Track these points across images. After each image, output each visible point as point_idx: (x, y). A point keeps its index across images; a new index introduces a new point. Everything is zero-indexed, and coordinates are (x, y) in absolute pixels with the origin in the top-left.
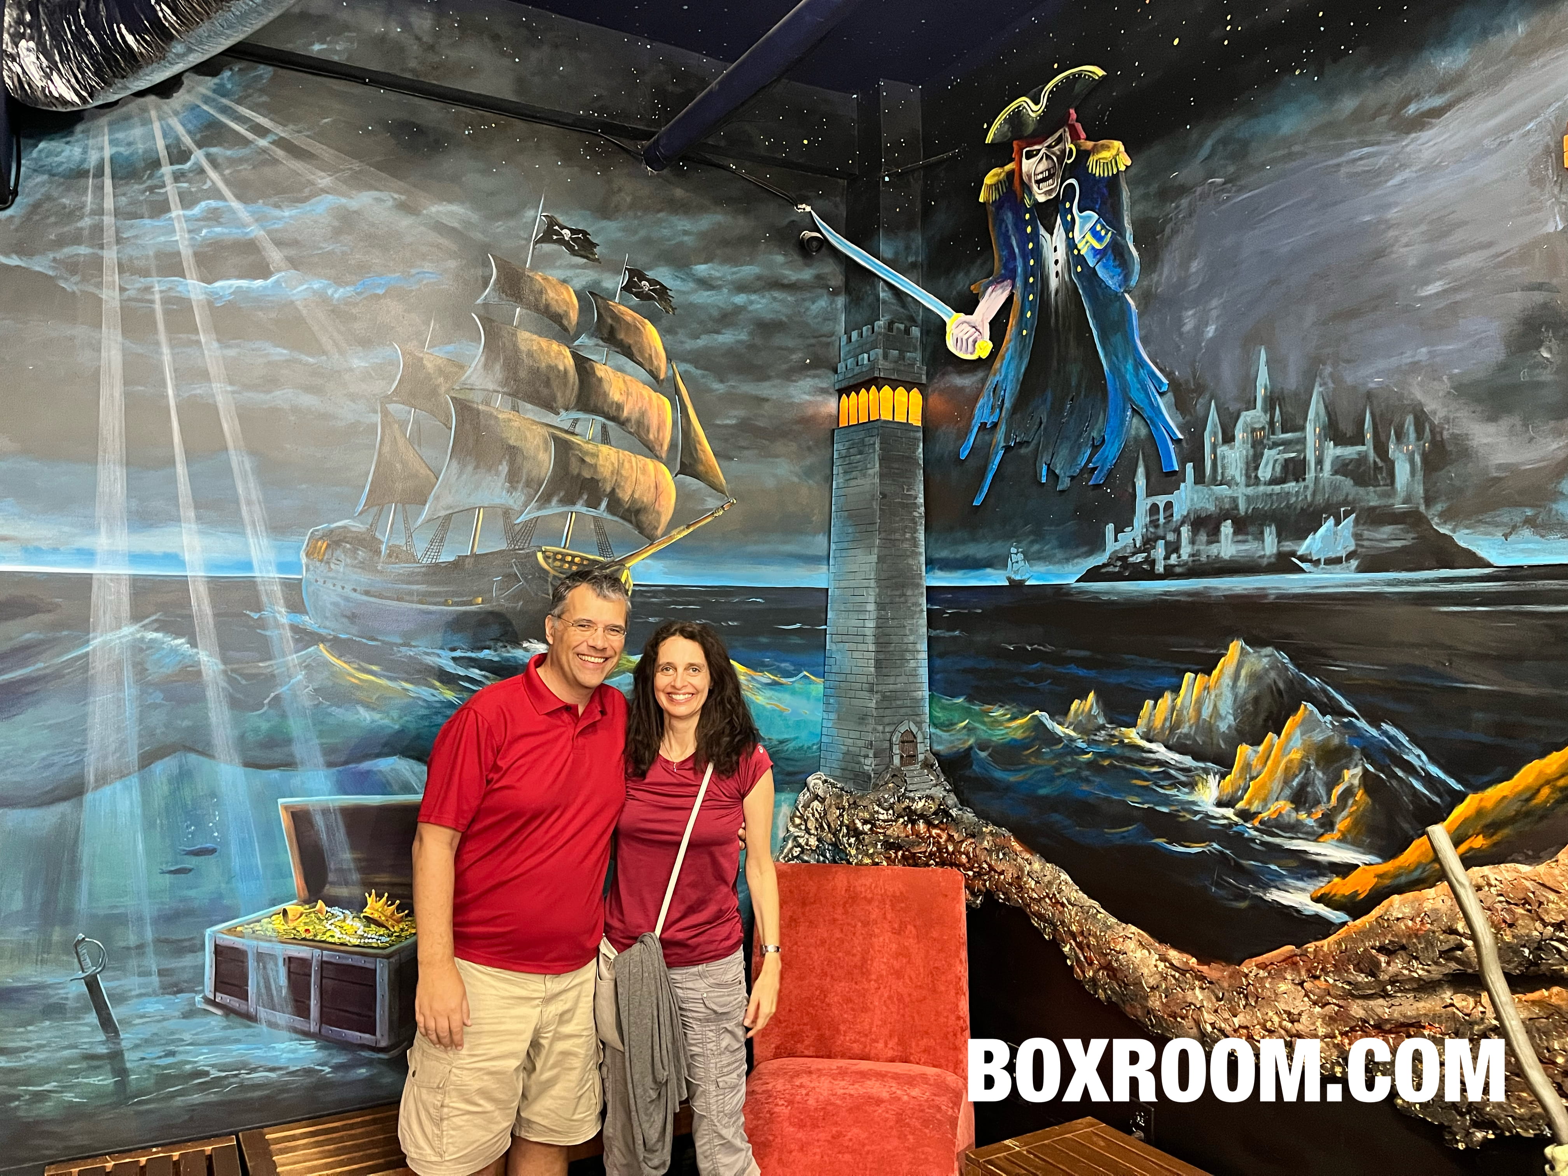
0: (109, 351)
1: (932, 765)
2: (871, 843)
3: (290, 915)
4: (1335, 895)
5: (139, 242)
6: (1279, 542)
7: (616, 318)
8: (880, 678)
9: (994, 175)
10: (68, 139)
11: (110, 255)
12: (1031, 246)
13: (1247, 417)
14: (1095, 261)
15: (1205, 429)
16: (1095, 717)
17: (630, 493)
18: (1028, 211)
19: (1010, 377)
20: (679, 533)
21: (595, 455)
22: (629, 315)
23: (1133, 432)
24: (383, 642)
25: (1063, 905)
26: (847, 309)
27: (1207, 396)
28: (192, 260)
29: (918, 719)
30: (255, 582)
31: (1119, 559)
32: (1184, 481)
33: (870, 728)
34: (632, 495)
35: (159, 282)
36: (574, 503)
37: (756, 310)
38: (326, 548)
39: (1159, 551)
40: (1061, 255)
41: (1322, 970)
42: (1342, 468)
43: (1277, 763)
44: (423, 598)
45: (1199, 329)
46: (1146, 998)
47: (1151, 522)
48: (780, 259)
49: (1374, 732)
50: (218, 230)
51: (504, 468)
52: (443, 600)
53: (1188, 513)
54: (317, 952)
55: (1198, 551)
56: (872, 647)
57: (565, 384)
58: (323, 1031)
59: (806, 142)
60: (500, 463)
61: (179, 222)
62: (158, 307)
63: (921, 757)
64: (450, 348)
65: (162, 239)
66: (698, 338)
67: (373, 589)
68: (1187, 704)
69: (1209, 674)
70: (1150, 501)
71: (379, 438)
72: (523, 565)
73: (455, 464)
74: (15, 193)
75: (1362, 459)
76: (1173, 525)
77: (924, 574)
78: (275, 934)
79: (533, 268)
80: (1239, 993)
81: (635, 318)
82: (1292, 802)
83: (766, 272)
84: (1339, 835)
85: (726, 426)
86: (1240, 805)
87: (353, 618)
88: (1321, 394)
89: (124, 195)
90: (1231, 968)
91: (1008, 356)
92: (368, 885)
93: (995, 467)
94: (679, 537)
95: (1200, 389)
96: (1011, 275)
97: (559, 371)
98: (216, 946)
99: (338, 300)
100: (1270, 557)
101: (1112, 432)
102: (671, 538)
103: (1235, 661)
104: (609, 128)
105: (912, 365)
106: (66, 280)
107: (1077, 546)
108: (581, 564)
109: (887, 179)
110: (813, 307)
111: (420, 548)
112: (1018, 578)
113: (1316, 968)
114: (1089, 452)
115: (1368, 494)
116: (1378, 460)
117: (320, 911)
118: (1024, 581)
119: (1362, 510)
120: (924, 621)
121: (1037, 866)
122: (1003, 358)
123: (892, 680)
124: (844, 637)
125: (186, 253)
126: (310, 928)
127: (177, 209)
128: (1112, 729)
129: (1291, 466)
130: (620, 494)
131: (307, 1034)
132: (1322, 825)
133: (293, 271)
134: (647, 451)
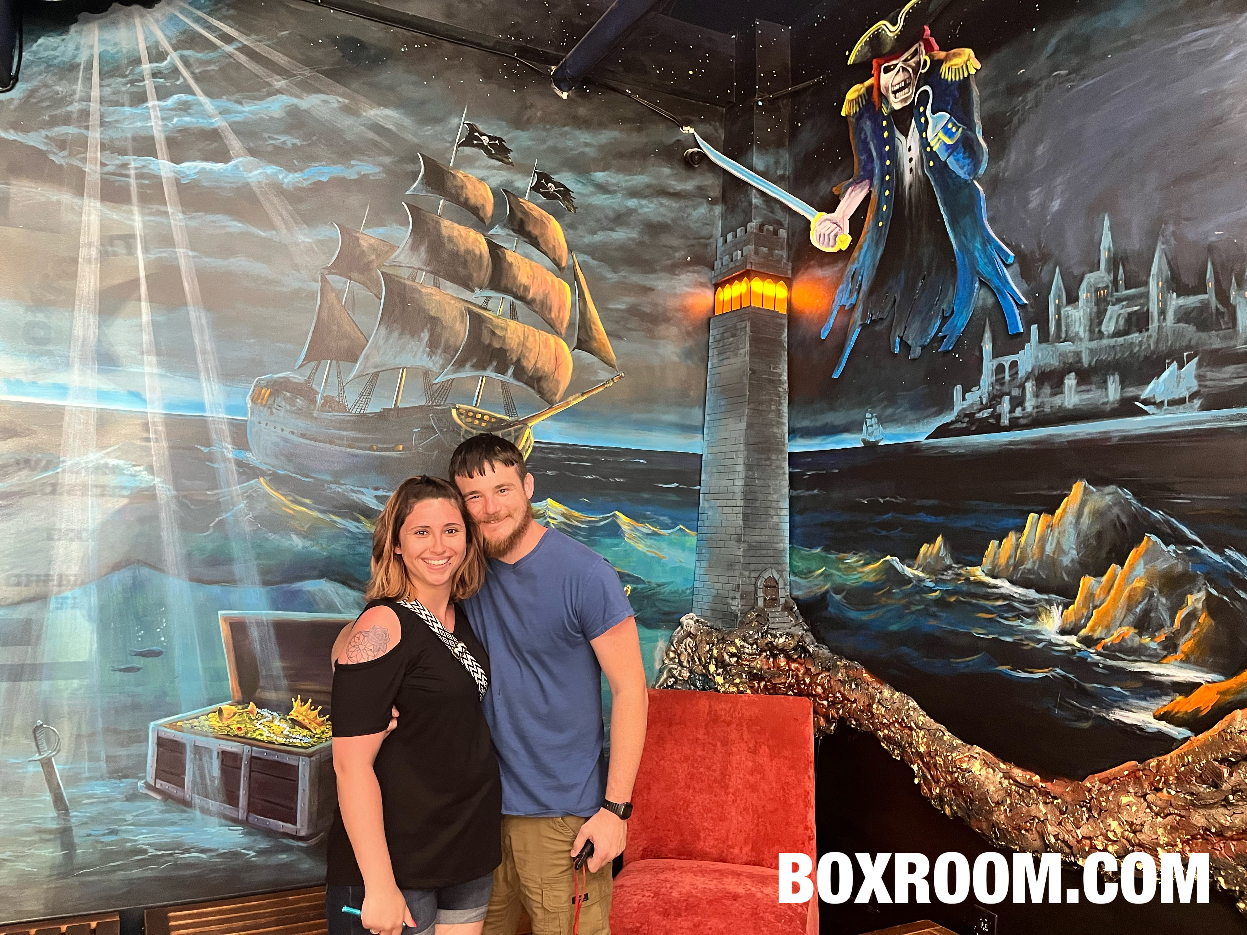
0: (89, 216)
1: (792, 608)
2: (736, 674)
3: (225, 715)
4: (1177, 713)
5: (119, 125)
6: (1122, 389)
7: (525, 213)
8: (747, 530)
9: (855, 91)
10: (64, 37)
11: (95, 135)
12: (887, 148)
13: (1090, 278)
14: (946, 156)
15: (1049, 293)
16: (943, 559)
17: (533, 362)
18: (885, 118)
19: (867, 263)
20: (574, 399)
21: (504, 329)
22: (536, 211)
23: (981, 302)
24: (317, 480)
25: (911, 729)
26: (724, 216)
27: (1052, 264)
28: (163, 143)
29: (780, 568)
30: (206, 421)
31: (966, 415)
32: (1029, 341)
33: (737, 574)
34: (535, 364)
35: (134, 160)
36: (485, 369)
37: (645, 213)
38: (270, 395)
39: (1005, 405)
40: (915, 153)
41: (1165, 783)
42: (1184, 316)
43: (1120, 591)
44: (353, 443)
45: (1044, 206)
46: (991, 812)
47: (996, 380)
48: (667, 171)
49: (1217, 558)
50: (187, 119)
51: (425, 336)
52: (369, 445)
53: (1033, 370)
54: (247, 748)
55: (1043, 403)
56: (740, 503)
57: (480, 266)
58: (250, 819)
59: (691, 72)
60: (422, 330)
61: (155, 110)
62: (133, 181)
63: (782, 601)
64: (382, 230)
65: (139, 124)
66: (595, 233)
67: (309, 433)
68: (1031, 542)
69: (1052, 513)
70: (996, 362)
71: (318, 303)
72: (439, 419)
73: (383, 331)
74: (16, 79)
75: (1205, 306)
76: (1019, 382)
77: (787, 441)
78: (211, 730)
79: (457, 166)
80: (1082, 807)
81: (541, 214)
82: (1135, 627)
83: (654, 182)
84: (1182, 656)
85: (617, 310)
86: (1083, 632)
87: (290, 457)
88: (1163, 250)
89: (109, 85)
90: (1074, 784)
91: (865, 247)
92: (295, 692)
93: (852, 343)
94: (575, 402)
95: (1045, 258)
96: (870, 176)
97: (475, 255)
98: (159, 738)
99: (288, 183)
100: (1113, 403)
101: (961, 303)
102: (568, 403)
103: (1079, 500)
104: (524, 52)
105: (779, 261)
106: (55, 154)
107: (927, 407)
108: (490, 421)
109: (760, 103)
110: (694, 213)
111: (351, 399)
112: (872, 439)
113: (1159, 781)
114: (938, 323)
115: (1210, 338)
116: (1219, 306)
117: (251, 712)
118: (878, 442)
119: (1205, 352)
120: (786, 482)
121: (887, 693)
122: (861, 248)
123: (757, 532)
124: (717, 495)
125: (159, 136)
126: (242, 726)
127: (153, 100)
128: (959, 568)
129: (1134, 318)
130: (525, 363)
131: (236, 821)
132: (1165, 648)
133: (250, 158)
134: (549, 327)
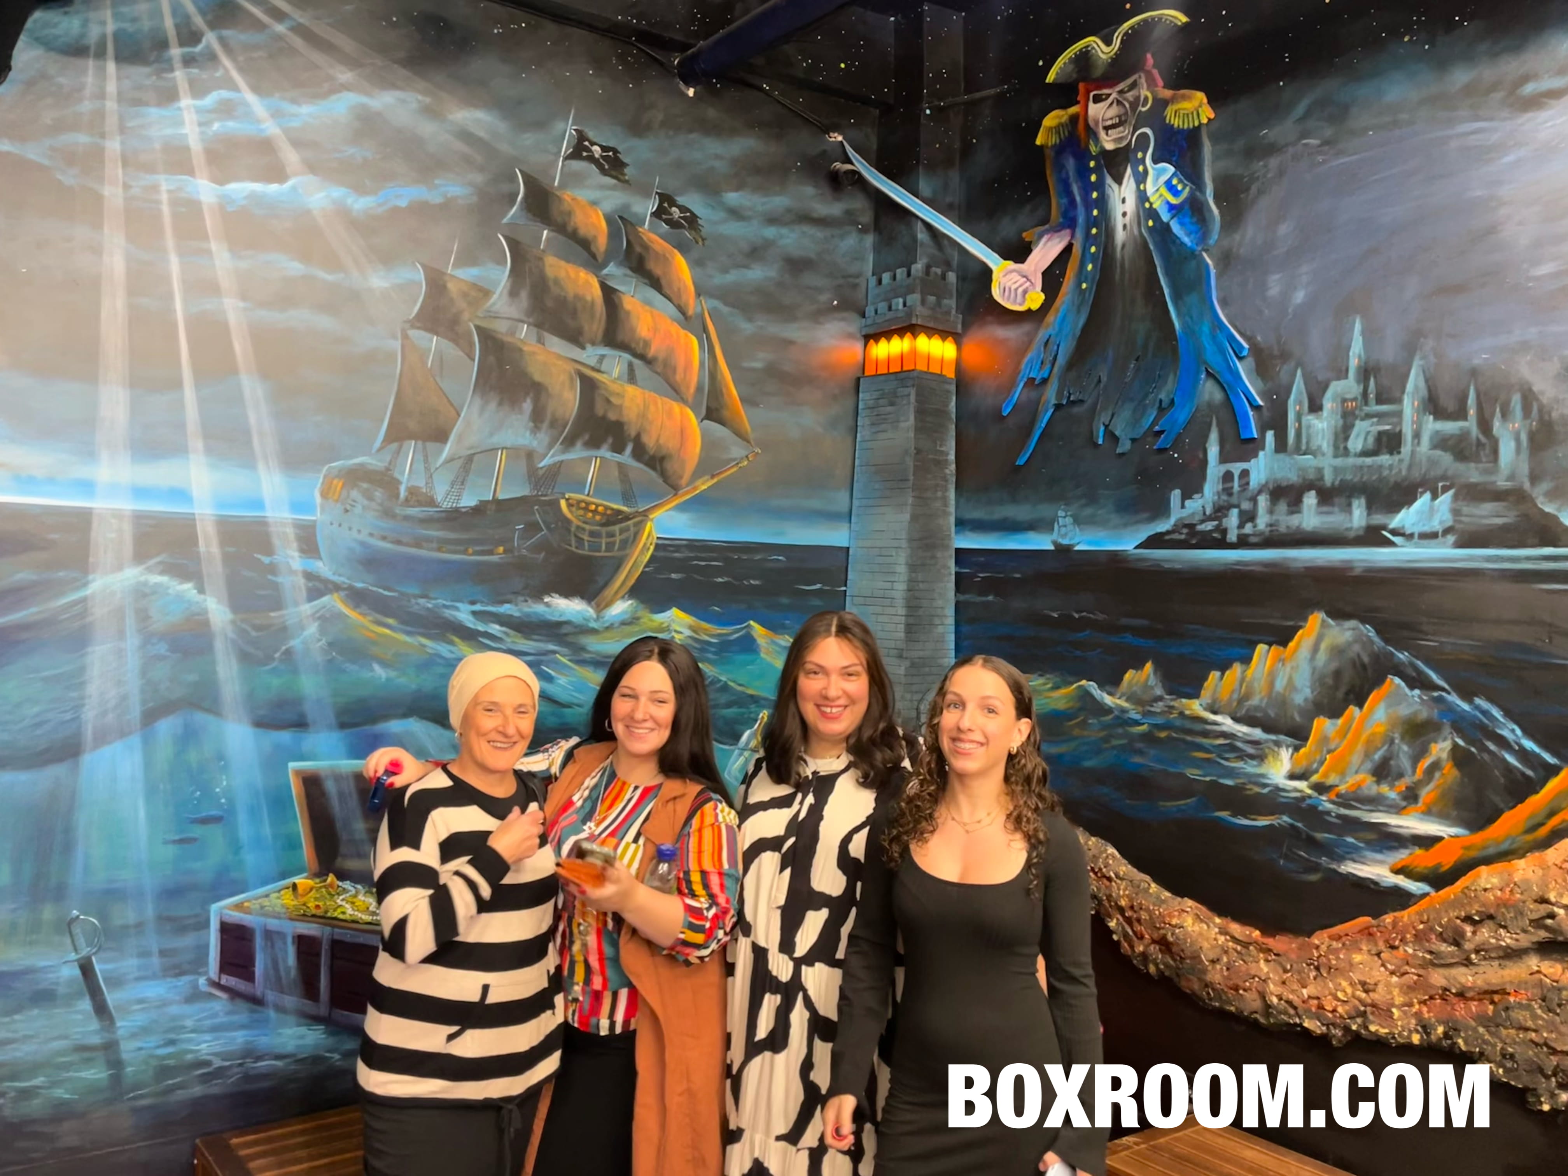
3: (300, 890)
4: (1416, 867)
6: (1368, 515)
7: (646, 246)
8: (909, 644)
9: (1055, 118)
12: (1095, 195)
13: (1337, 386)
14: (1170, 216)
15: (1288, 397)
16: (1152, 688)
17: (655, 439)
18: (1093, 158)
19: (1065, 331)
20: (703, 484)
21: (621, 396)
22: (658, 243)
23: (1207, 397)
24: (402, 594)
25: (1110, 879)
26: (876, 249)
27: (1293, 364)
31: (1185, 526)
32: (1263, 449)
34: (658, 440)
36: (598, 447)
38: (342, 488)
39: (1233, 519)
40: (1130, 207)
41: (1401, 940)
42: (1442, 442)
43: (1357, 737)
44: (443, 545)
45: (1285, 296)
46: (1204, 970)
47: (1223, 489)
51: (527, 406)
52: (463, 548)
53: (1267, 483)
54: (328, 930)
55: (1277, 521)
56: (901, 612)
57: (593, 317)
58: (332, 1014)
59: (843, 65)
60: (525, 401)
67: (391, 534)
68: (1258, 676)
69: (1285, 646)
70: (1223, 468)
71: (399, 366)
72: (546, 513)
73: (478, 402)
75: (1463, 435)
76: (1249, 494)
77: (953, 535)
78: (284, 910)
79: (563, 186)
80: (1308, 965)
81: (664, 247)
82: (1373, 775)
84: (1424, 807)
86: (1315, 778)
87: (369, 564)
88: (1421, 368)
90: (1301, 940)
91: (1063, 309)
93: (1042, 426)
94: (704, 488)
95: (1285, 356)
96: (1071, 224)
97: (586, 302)
98: (221, 923)
100: (1358, 529)
101: (1183, 394)
102: (695, 488)
103: (1315, 634)
105: (948, 313)
107: (1137, 512)
108: (605, 514)
109: (928, 112)
111: (440, 490)
112: (1065, 542)
113: (1394, 939)
114: (1154, 415)
115: (1468, 470)
116: (1480, 436)
117: (331, 886)
118: (1073, 546)
119: (1462, 485)
120: (952, 585)
122: (1057, 311)
123: (920, 646)
124: (868, 599)
126: (321, 904)
129: (1385, 439)
130: (645, 439)
131: (316, 1019)
132: (1405, 798)
134: (674, 394)
